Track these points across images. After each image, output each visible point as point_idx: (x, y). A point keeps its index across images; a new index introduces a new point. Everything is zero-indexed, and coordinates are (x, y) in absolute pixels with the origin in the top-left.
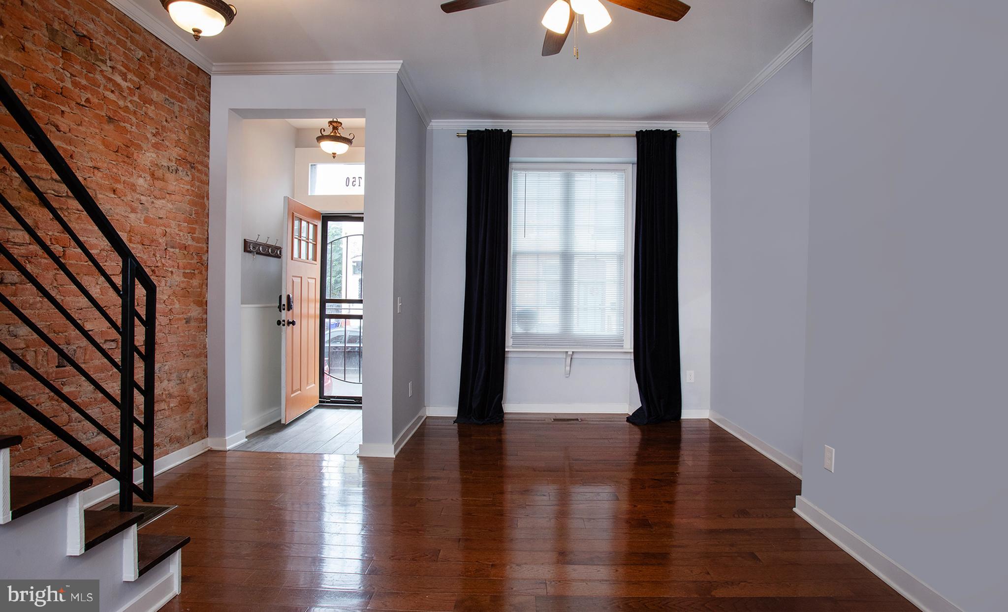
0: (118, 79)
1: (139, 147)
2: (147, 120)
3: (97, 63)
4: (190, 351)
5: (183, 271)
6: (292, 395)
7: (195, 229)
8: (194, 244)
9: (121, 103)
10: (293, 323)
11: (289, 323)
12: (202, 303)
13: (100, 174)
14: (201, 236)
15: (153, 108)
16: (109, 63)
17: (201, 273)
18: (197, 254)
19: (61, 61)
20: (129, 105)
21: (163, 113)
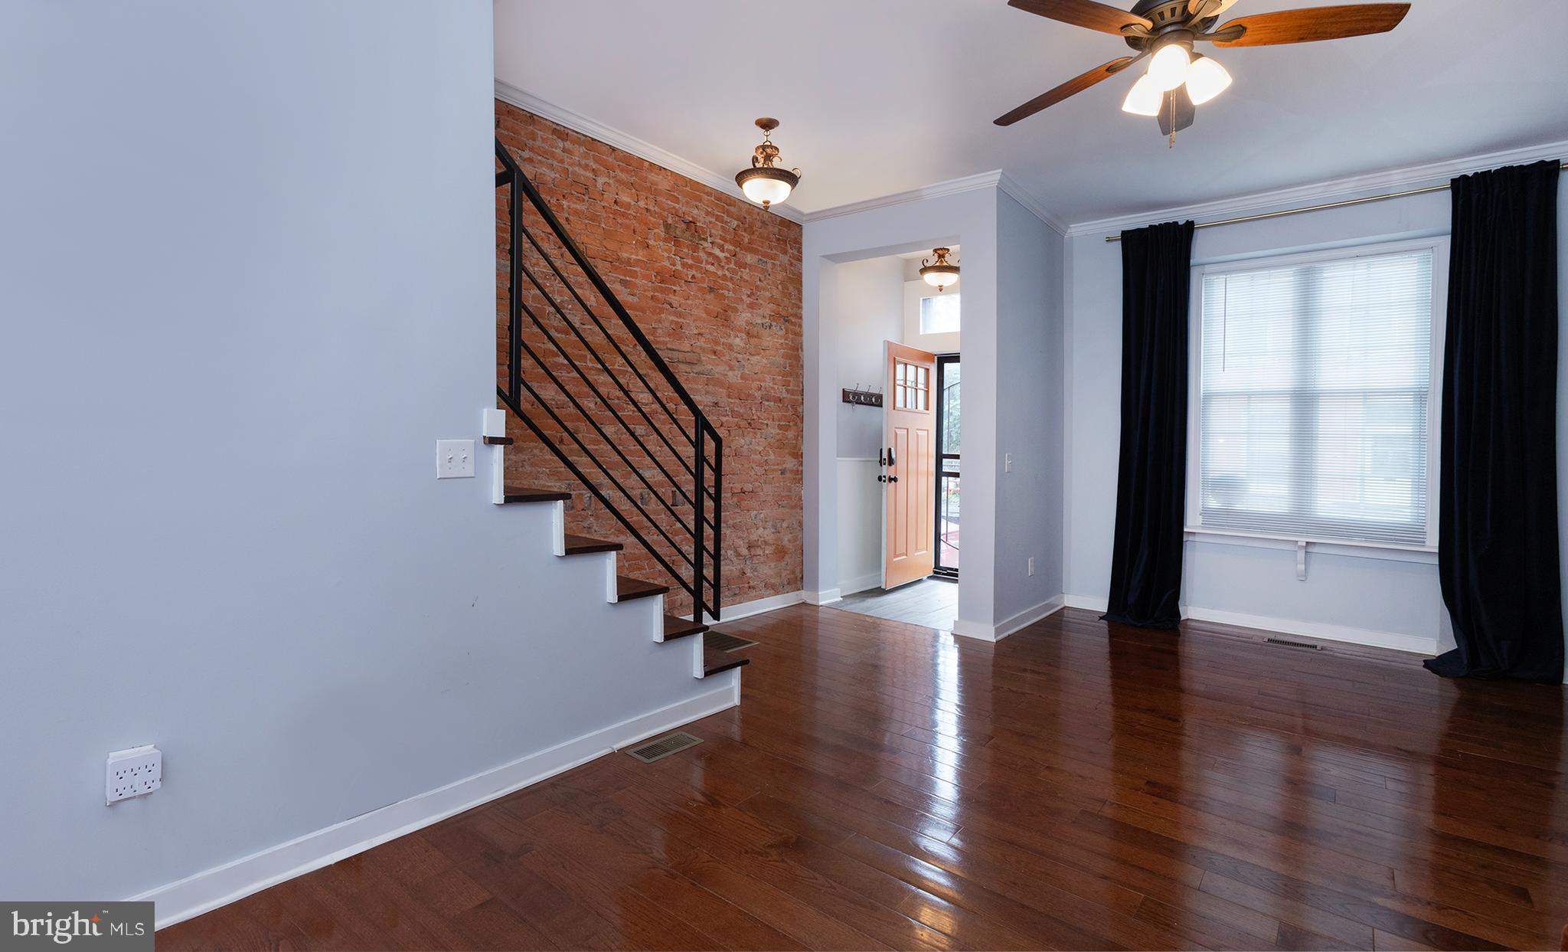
0: (717, 252)
1: (736, 310)
2: (743, 284)
3: (700, 242)
4: (785, 502)
5: (778, 423)
6: (894, 560)
7: (790, 381)
8: (789, 396)
9: (720, 273)
10: (895, 479)
11: (890, 479)
12: (798, 455)
13: (703, 339)
14: (796, 388)
15: (747, 271)
16: (709, 240)
17: (796, 425)
18: (792, 406)
19: (674, 248)
20: (727, 273)
21: (756, 274)
